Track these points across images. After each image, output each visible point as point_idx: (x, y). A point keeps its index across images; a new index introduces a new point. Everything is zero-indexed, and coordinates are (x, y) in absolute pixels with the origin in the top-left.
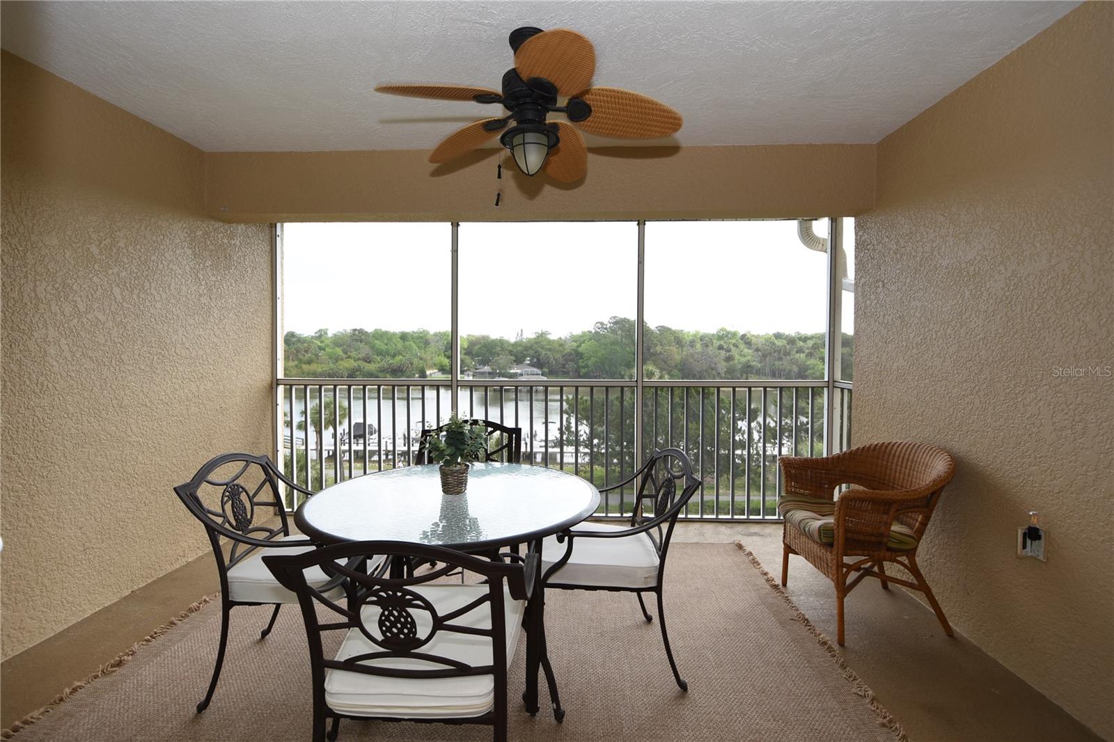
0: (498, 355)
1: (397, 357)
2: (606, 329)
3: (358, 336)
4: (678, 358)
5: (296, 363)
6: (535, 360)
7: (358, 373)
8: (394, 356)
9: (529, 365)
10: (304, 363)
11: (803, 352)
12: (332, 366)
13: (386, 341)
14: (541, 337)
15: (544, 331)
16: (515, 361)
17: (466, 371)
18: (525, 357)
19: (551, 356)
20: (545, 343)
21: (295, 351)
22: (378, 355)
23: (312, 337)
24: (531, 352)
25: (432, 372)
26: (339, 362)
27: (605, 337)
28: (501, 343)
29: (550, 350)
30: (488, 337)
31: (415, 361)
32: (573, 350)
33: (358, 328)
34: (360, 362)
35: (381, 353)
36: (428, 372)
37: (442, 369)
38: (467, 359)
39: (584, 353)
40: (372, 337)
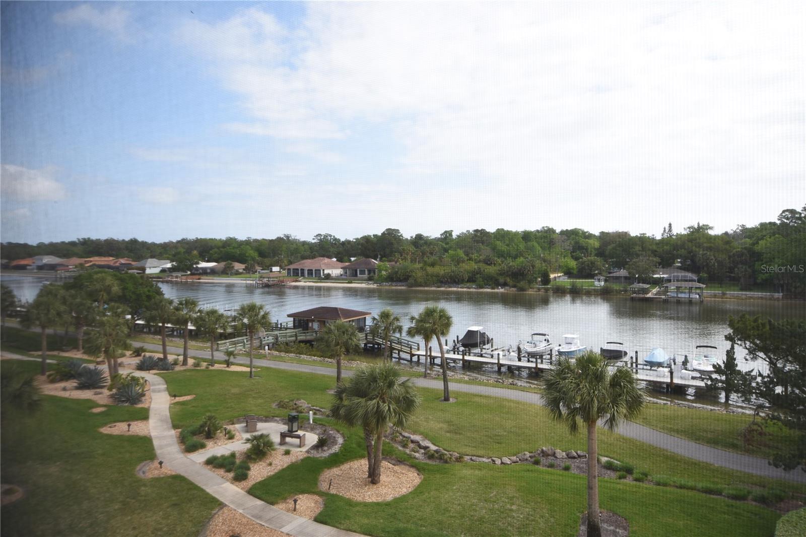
0: (638, 256)
1: (518, 259)
2: (800, 218)
3: (480, 236)
5: (421, 265)
6: (689, 262)
7: (478, 276)
8: (515, 257)
10: (429, 266)
12: (454, 268)
13: (507, 242)
14: (698, 234)
15: (701, 225)
16: (660, 264)
17: (596, 275)
18: (673, 258)
19: (713, 257)
20: (702, 240)
21: (421, 254)
22: (499, 258)
23: (439, 239)
24: (682, 252)
25: (556, 275)
26: (461, 264)
27: (797, 230)
28: (643, 242)
29: (710, 249)
30: (626, 234)
31: (538, 263)
32: (745, 248)
33: (480, 229)
34: (481, 265)
35: (501, 255)
36: (552, 276)
37: (569, 273)
38: (599, 261)
39: (763, 253)
40: (494, 238)
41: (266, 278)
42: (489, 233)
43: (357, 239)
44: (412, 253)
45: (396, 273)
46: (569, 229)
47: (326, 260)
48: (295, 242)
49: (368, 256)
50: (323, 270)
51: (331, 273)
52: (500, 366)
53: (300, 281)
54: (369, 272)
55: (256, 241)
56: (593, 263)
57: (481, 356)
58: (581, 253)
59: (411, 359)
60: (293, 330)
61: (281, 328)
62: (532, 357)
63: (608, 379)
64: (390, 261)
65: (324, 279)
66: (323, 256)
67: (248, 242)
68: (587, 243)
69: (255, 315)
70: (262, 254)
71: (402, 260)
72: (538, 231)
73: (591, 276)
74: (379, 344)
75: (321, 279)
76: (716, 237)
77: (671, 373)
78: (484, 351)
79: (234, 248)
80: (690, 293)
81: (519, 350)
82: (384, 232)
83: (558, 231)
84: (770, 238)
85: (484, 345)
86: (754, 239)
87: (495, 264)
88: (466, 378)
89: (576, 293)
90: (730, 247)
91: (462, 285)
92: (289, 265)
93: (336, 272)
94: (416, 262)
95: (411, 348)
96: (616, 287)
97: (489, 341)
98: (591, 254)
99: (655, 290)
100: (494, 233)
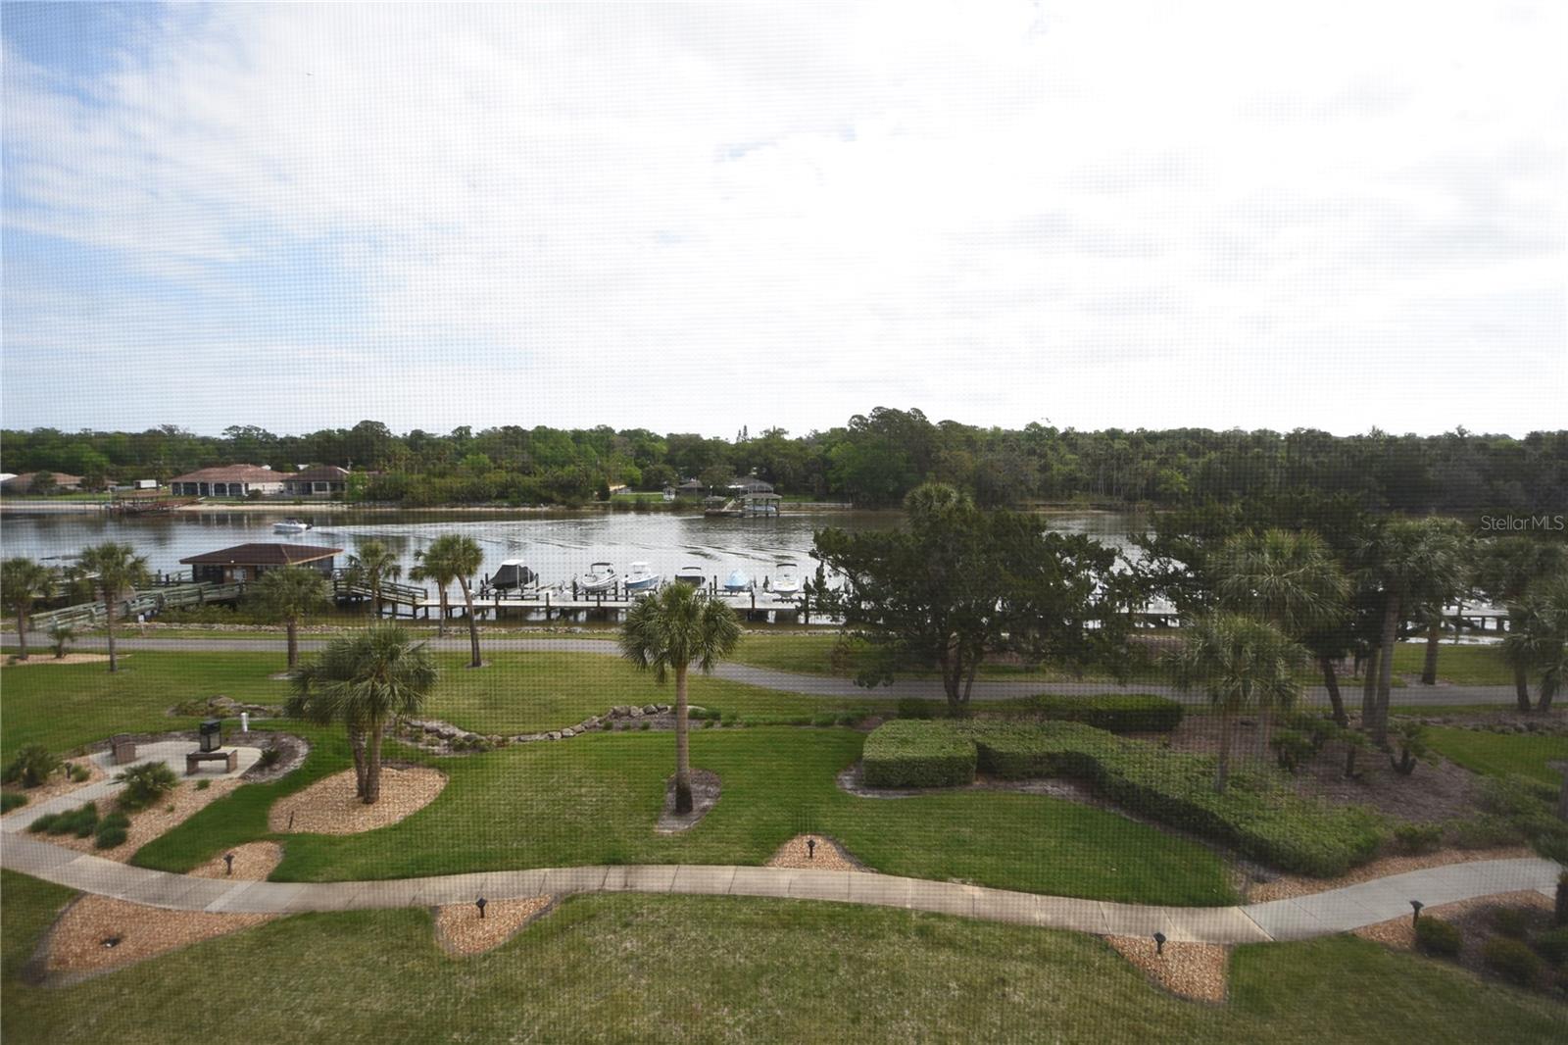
0: (712, 463)
1: (567, 468)
2: (866, 425)
3: (513, 436)
4: (971, 466)
5: (423, 475)
6: (765, 471)
7: (512, 489)
8: (563, 465)
9: (755, 477)
10: (435, 476)
11: (1155, 459)
12: (476, 480)
13: (552, 445)
14: (774, 437)
15: (776, 428)
16: (735, 472)
17: (666, 486)
18: (750, 466)
19: (788, 465)
20: (778, 446)
21: (421, 459)
22: (540, 466)
23: (449, 438)
24: (758, 459)
25: (616, 487)
26: (486, 474)
27: (865, 436)
28: (716, 444)
29: (785, 456)
30: (697, 437)
31: (593, 473)
33: (511, 425)
34: (515, 474)
35: (545, 461)
36: (612, 488)
37: (632, 485)
38: (668, 469)
39: (835, 461)
40: (534, 438)
41: (128, 499)
42: (525, 431)
43: (308, 436)
44: (408, 458)
45: (381, 487)
46: (631, 429)
47: (251, 469)
48: (187, 438)
49: (329, 463)
50: (247, 485)
51: (261, 488)
52: (549, 610)
53: (200, 504)
54: (334, 486)
55: (102, 435)
56: (661, 472)
57: (523, 599)
58: (646, 460)
59: (415, 612)
60: (191, 586)
61: (167, 582)
62: (593, 593)
63: (701, 613)
64: (369, 470)
65: (247, 499)
66: (245, 462)
67: (84, 438)
68: (654, 447)
69: (117, 564)
70: (117, 458)
71: (391, 468)
72: (591, 430)
73: (659, 488)
74: (357, 595)
75: (242, 500)
76: (791, 443)
77: (753, 597)
78: (526, 591)
79: (53, 448)
80: (767, 505)
81: (575, 584)
82: (357, 426)
83: (617, 432)
85: (526, 583)
86: (826, 445)
87: (535, 474)
88: (504, 631)
89: (641, 508)
90: (805, 454)
91: (489, 504)
92: (175, 476)
93: (271, 487)
94: (413, 471)
95: (414, 597)
96: (688, 500)
97: (533, 577)
98: (658, 461)
99: (731, 504)
100: (532, 432)
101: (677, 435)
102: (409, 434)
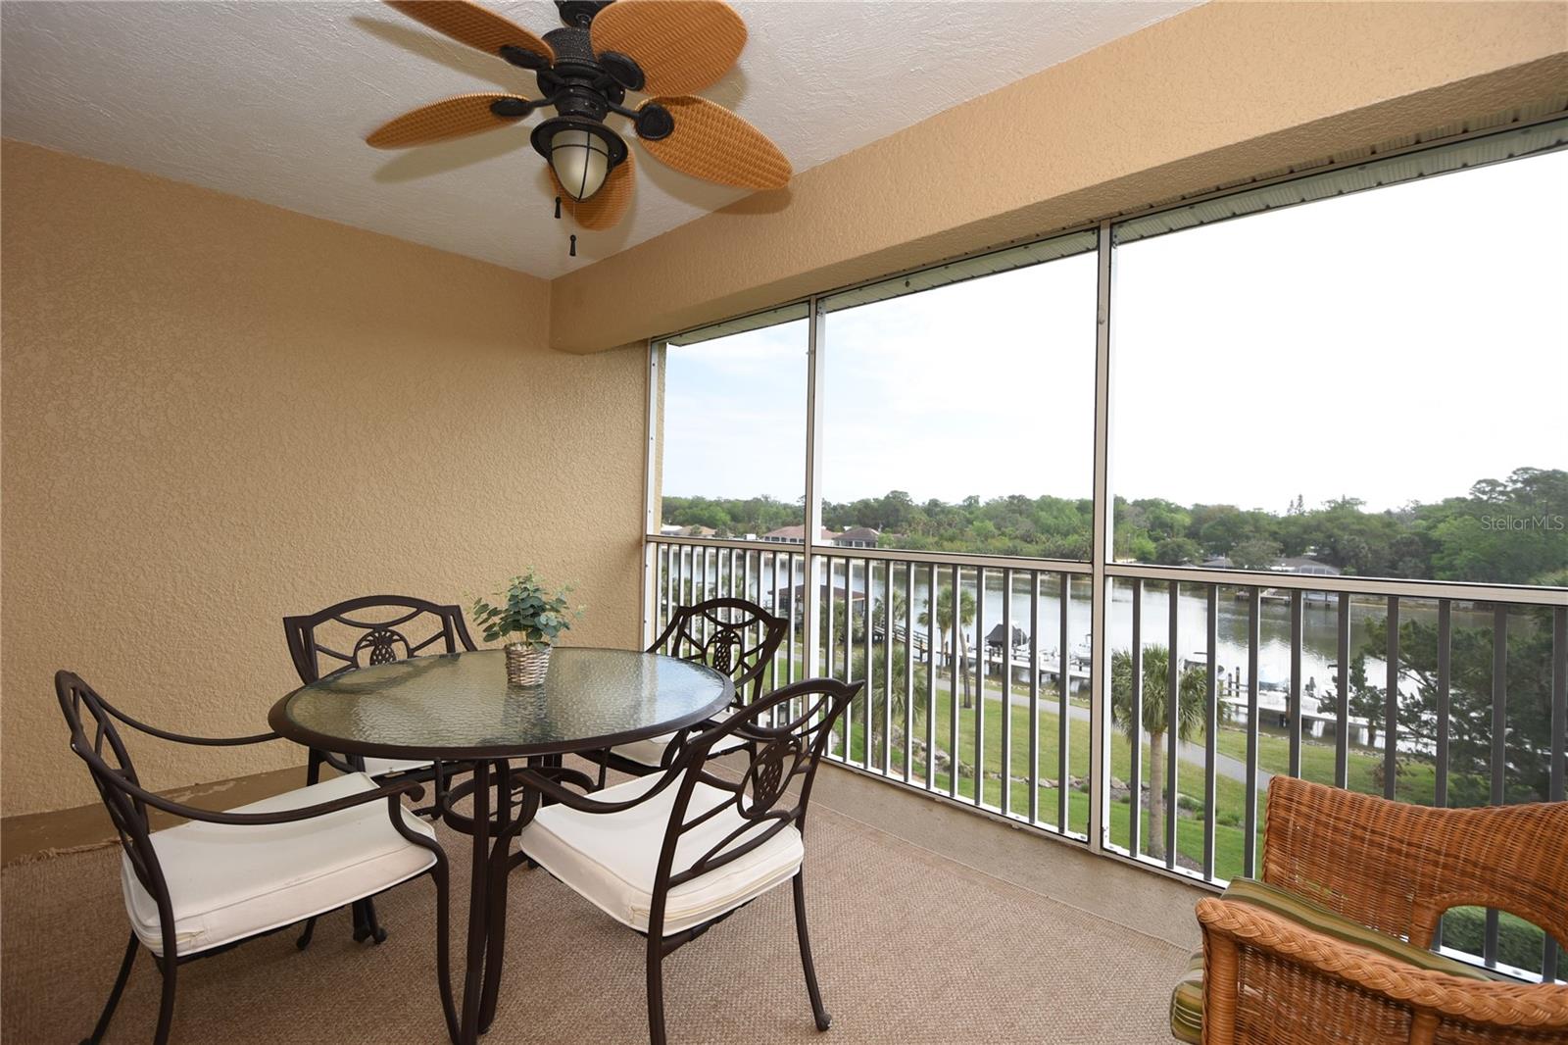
0: (1248, 538)
1: (1070, 537)
2: (1504, 493)
3: (1018, 505)
5: (936, 539)
6: (1327, 551)
8: (1066, 535)
9: (1313, 559)
10: (946, 540)
13: (1055, 513)
15: (1347, 498)
16: (1282, 551)
17: (1185, 562)
18: (1304, 544)
19: (1364, 545)
20: (1349, 520)
21: (936, 524)
22: (1043, 534)
23: (960, 506)
24: (1319, 536)
25: (1125, 561)
26: (989, 540)
27: (1499, 509)
28: (1256, 519)
29: (1361, 533)
30: (1232, 509)
32: (1417, 534)
33: (1017, 494)
34: (1018, 541)
35: (1047, 530)
37: (1144, 559)
38: (1190, 545)
39: (1445, 541)
40: (1037, 507)
42: (1029, 500)
43: (853, 504)
44: (925, 524)
46: (1146, 499)
48: (774, 504)
49: (866, 525)
54: (868, 545)
55: (729, 502)
56: (1179, 546)
57: (1015, 658)
58: (1163, 532)
64: (895, 533)
67: (718, 503)
68: (1172, 518)
70: (735, 518)
71: (911, 531)
76: (1371, 516)
78: (1018, 653)
79: (702, 510)
82: (888, 496)
83: (1130, 501)
84: (1455, 519)
85: (1019, 644)
86: (1430, 521)
87: (1037, 542)
90: (1395, 531)
92: (767, 531)
94: (929, 534)
98: (1178, 534)
100: (1037, 501)
101: (1206, 507)
102: (927, 503)
